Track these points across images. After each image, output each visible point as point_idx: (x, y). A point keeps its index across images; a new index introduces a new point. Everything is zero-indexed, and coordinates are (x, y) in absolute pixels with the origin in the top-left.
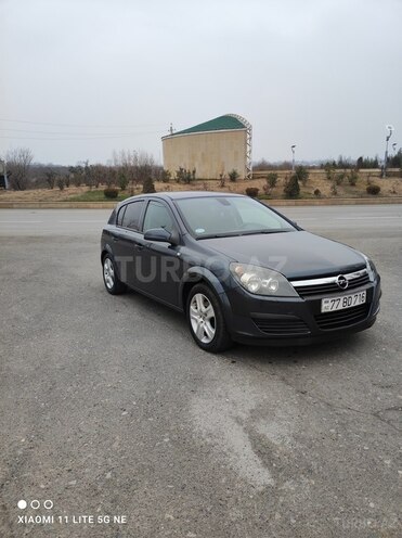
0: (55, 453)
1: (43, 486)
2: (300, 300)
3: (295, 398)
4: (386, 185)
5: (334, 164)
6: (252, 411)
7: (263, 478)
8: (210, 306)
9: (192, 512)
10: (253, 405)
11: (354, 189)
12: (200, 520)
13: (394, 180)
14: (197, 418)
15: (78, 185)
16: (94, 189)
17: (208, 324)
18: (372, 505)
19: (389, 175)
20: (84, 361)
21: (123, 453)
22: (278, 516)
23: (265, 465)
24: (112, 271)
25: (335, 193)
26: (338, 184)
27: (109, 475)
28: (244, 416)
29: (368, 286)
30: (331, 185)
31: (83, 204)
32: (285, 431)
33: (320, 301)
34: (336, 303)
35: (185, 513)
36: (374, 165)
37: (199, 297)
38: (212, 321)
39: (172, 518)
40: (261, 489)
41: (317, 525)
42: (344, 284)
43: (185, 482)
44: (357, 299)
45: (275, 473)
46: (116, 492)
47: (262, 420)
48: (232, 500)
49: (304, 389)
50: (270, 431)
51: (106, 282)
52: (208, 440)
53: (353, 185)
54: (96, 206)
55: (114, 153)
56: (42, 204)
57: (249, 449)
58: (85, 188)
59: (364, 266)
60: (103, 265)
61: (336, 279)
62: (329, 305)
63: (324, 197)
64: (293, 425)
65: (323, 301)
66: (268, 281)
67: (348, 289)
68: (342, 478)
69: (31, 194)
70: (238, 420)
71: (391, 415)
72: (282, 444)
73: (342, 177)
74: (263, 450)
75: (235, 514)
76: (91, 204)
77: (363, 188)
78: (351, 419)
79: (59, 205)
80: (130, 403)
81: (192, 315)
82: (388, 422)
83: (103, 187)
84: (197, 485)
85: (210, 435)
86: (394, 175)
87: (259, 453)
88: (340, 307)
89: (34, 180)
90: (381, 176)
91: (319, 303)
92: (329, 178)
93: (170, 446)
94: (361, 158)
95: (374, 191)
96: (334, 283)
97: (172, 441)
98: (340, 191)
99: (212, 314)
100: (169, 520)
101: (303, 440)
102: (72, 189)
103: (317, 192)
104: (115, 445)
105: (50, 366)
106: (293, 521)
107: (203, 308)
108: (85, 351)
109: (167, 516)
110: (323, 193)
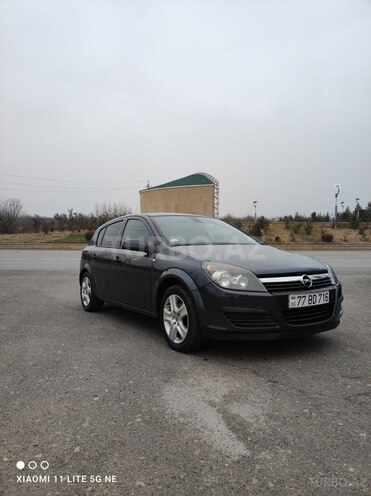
0: (22, 431)
1: (5, 459)
2: (269, 294)
3: (267, 386)
4: (338, 234)
5: (291, 217)
6: (224, 397)
7: (239, 449)
8: (184, 305)
9: (165, 479)
10: (226, 391)
11: (311, 237)
12: (172, 486)
13: (344, 231)
14: (170, 402)
15: (62, 230)
16: (76, 233)
17: (181, 323)
18: (351, 470)
19: (339, 227)
20: (57, 359)
21: (92, 431)
22: (255, 481)
23: (240, 439)
24: (89, 289)
25: (293, 240)
26: (296, 232)
27: (77, 449)
28: (217, 400)
29: (330, 288)
30: (289, 232)
31: (64, 246)
32: (259, 411)
33: (287, 297)
34: (302, 300)
35: (157, 481)
36: (327, 219)
37: (172, 299)
38: (184, 320)
39: (143, 484)
40: (236, 458)
41: (296, 487)
42: (308, 283)
43: (157, 454)
44: (321, 298)
45: (250, 446)
46: (84, 463)
47: (235, 404)
48: (206, 469)
49: (275, 379)
50: (243, 411)
51: (83, 300)
52: (182, 420)
53: (309, 233)
54: (77, 247)
55: (96, 206)
56: (27, 245)
57: (223, 426)
58: (68, 233)
59: (326, 271)
60: (81, 284)
61: (300, 278)
62: (296, 301)
63: (284, 243)
64: (266, 406)
65: (290, 297)
66: (238, 278)
67: (312, 288)
68: (318, 448)
69: (17, 237)
70: (211, 404)
71: (361, 399)
72: (257, 421)
73: (299, 227)
74: (237, 427)
75: (210, 480)
76: (72, 246)
77: (318, 237)
78: (323, 402)
79: (42, 246)
80: (102, 391)
81: (165, 317)
82: (360, 404)
83: (84, 232)
84: (171, 457)
85: (183, 415)
86: (345, 227)
87: (233, 429)
88: (306, 304)
89: (21, 228)
90: (333, 227)
91: (286, 299)
92: (288, 228)
93: (142, 424)
94: (314, 213)
95: (328, 239)
96: (299, 282)
97: (145, 421)
98: (298, 238)
99: (185, 312)
100: (140, 486)
101: (277, 418)
102: (56, 233)
103: (277, 239)
104: (85, 425)
105: (22, 363)
106: (271, 485)
107: (176, 308)
108: (59, 352)
109: (138, 483)
110: (283, 239)
